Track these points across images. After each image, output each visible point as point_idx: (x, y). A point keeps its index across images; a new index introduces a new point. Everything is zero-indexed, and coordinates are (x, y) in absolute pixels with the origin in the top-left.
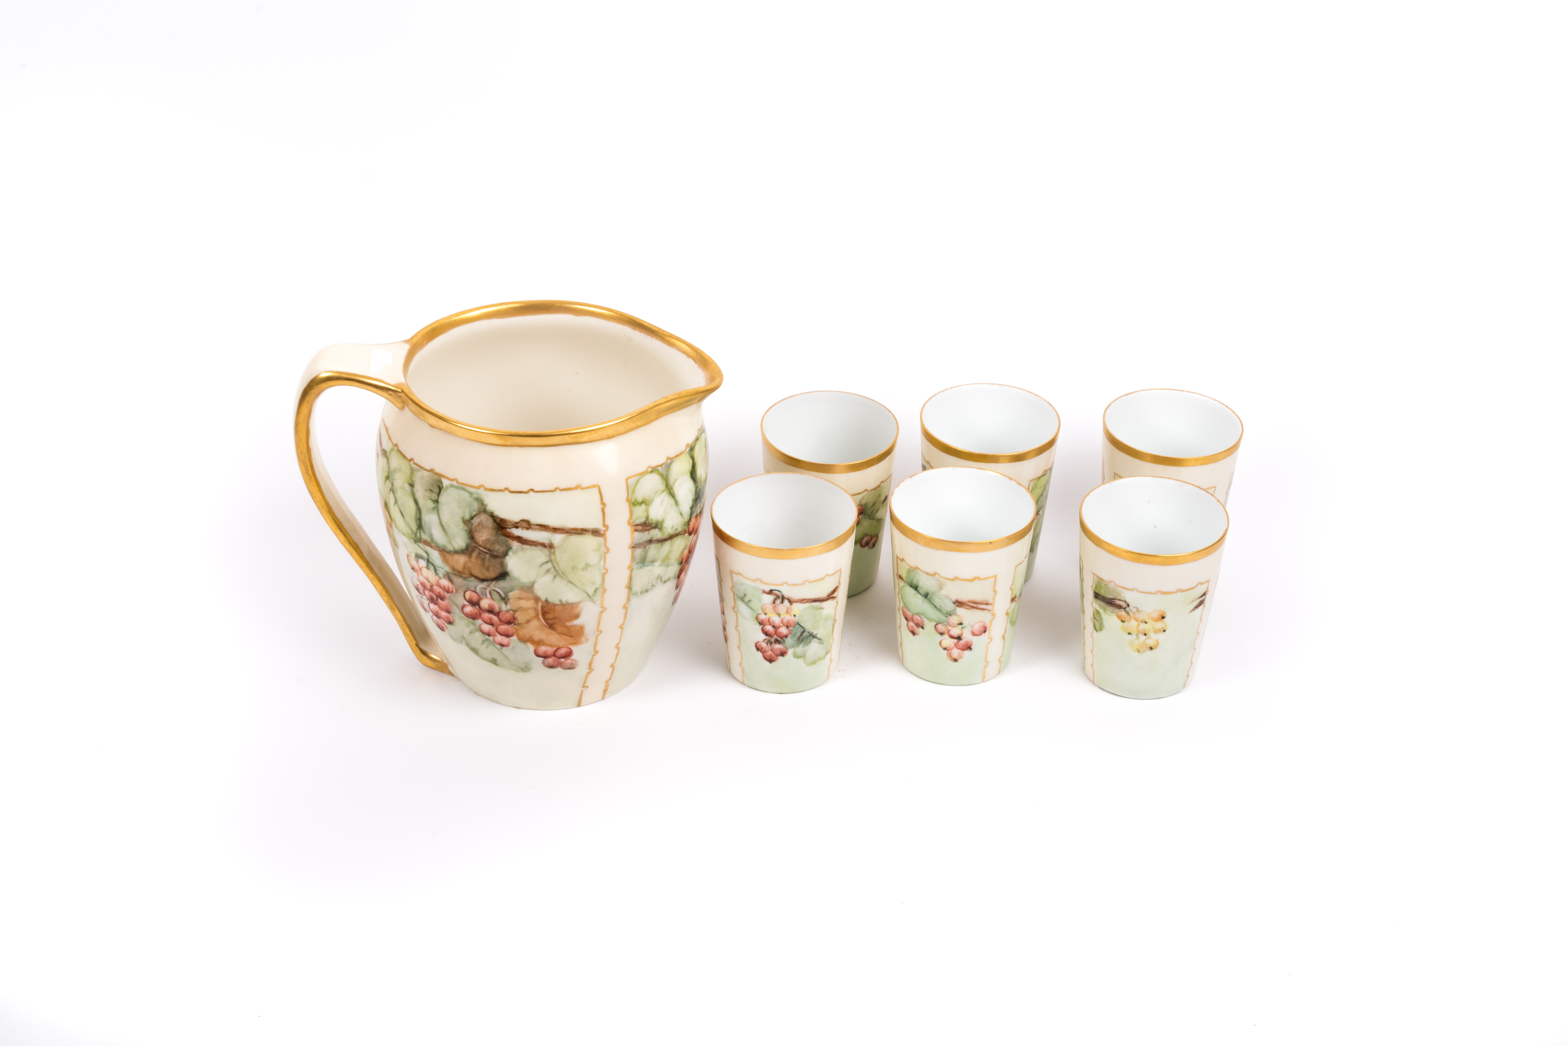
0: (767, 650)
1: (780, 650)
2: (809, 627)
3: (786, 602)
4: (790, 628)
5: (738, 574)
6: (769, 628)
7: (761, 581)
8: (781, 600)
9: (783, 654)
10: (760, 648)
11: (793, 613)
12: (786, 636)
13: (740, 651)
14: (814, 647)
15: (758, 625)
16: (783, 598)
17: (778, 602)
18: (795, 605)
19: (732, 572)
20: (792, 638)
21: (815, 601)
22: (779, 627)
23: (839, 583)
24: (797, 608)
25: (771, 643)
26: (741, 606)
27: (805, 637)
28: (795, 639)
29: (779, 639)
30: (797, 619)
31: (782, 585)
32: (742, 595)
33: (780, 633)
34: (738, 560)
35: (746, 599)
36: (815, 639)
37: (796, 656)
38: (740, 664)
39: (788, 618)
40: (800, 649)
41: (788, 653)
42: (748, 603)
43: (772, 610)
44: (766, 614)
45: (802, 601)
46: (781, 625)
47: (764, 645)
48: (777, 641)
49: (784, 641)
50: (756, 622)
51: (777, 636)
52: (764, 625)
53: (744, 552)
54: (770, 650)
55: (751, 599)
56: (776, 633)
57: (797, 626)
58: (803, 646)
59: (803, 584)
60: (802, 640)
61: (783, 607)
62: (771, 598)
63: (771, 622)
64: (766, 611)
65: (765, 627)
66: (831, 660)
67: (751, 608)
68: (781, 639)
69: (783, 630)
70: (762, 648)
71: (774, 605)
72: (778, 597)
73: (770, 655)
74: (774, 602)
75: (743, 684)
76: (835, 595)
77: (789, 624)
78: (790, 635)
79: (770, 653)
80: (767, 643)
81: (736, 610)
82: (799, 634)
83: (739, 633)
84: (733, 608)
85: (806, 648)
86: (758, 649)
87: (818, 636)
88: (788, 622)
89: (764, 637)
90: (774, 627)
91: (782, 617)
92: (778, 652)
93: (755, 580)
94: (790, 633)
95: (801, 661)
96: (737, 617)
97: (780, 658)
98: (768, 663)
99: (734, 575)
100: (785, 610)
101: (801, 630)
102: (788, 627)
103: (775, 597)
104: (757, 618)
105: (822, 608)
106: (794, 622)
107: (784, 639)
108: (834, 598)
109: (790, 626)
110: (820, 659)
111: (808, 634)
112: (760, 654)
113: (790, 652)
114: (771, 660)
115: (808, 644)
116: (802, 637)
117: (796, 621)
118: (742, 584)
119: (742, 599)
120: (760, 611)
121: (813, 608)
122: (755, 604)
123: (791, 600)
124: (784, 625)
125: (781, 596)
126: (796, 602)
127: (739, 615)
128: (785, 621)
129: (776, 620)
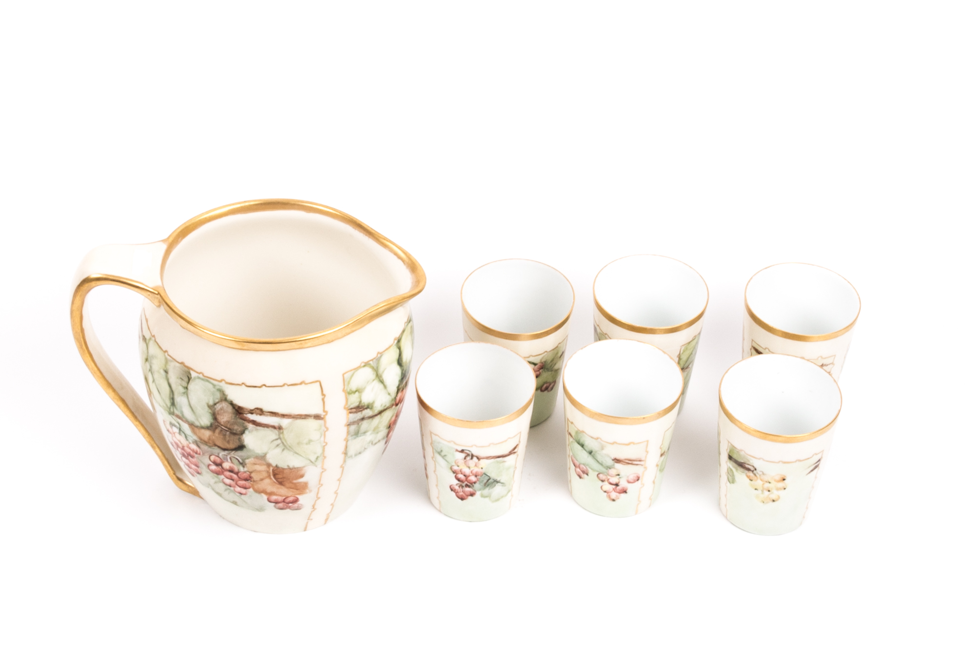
0: (459, 491)
1: (470, 492)
2: (493, 476)
3: (475, 459)
4: (478, 477)
5: (436, 435)
6: (461, 476)
7: (455, 443)
8: (470, 457)
9: (472, 495)
10: (453, 489)
11: (480, 467)
12: (475, 483)
13: (437, 488)
14: (497, 489)
15: (452, 473)
16: (472, 456)
17: (468, 458)
18: (482, 461)
19: (431, 433)
20: (480, 484)
21: (499, 457)
22: (469, 476)
23: (520, 442)
24: (483, 463)
25: (462, 487)
26: (439, 458)
27: (490, 482)
28: (482, 484)
29: (469, 484)
30: (483, 471)
31: (472, 446)
32: (439, 450)
33: (470, 480)
34: (436, 425)
35: (443, 454)
36: (499, 484)
37: (483, 496)
38: (438, 498)
39: (476, 470)
40: (486, 491)
41: (476, 494)
42: (444, 457)
43: (464, 464)
44: (458, 466)
45: (488, 458)
46: (471, 474)
47: (457, 488)
48: (467, 486)
49: (473, 486)
50: (450, 471)
51: (468, 482)
52: (457, 474)
53: (440, 420)
54: (461, 491)
55: (446, 454)
56: (466, 480)
57: (484, 475)
58: (489, 489)
59: (489, 446)
60: (488, 485)
61: (472, 463)
62: (463, 455)
63: (463, 472)
64: (459, 465)
65: (457, 475)
66: (512, 496)
67: (446, 461)
68: (470, 484)
69: (473, 479)
70: (455, 490)
71: (465, 460)
72: (468, 455)
73: (462, 495)
74: (465, 458)
75: (440, 511)
76: (515, 451)
77: (477, 474)
78: (478, 482)
79: (461, 493)
80: (459, 487)
81: (434, 459)
82: (485, 481)
83: (437, 476)
84: (432, 458)
85: (491, 490)
86: (452, 490)
87: (502, 481)
88: (476, 473)
89: (457, 482)
90: (465, 476)
91: (472, 469)
92: (468, 493)
93: (449, 442)
94: (478, 480)
95: (487, 499)
96: (435, 464)
97: (470, 497)
98: (460, 500)
99: (432, 435)
100: (474, 464)
101: (487, 478)
102: (476, 476)
103: (466, 455)
104: (451, 468)
105: (504, 462)
106: (481, 473)
107: (473, 484)
108: (515, 453)
109: (478, 476)
110: (502, 497)
111: (493, 481)
112: (453, 494)
113: (478, 493)
114: (462, 499)
115: (493, 488)
116: (488, 483)
117: (483, 472)
118: (439, 443)
119: (440, 453)
120: (454, 464)
121: (498, 462)
122: (449, 458)
123: (479, 457)
124: (473, 475)
125: (471, 454)
126: (483, 458)
127: (436, 463)
128: (474, 472)
129: (467, 471)
